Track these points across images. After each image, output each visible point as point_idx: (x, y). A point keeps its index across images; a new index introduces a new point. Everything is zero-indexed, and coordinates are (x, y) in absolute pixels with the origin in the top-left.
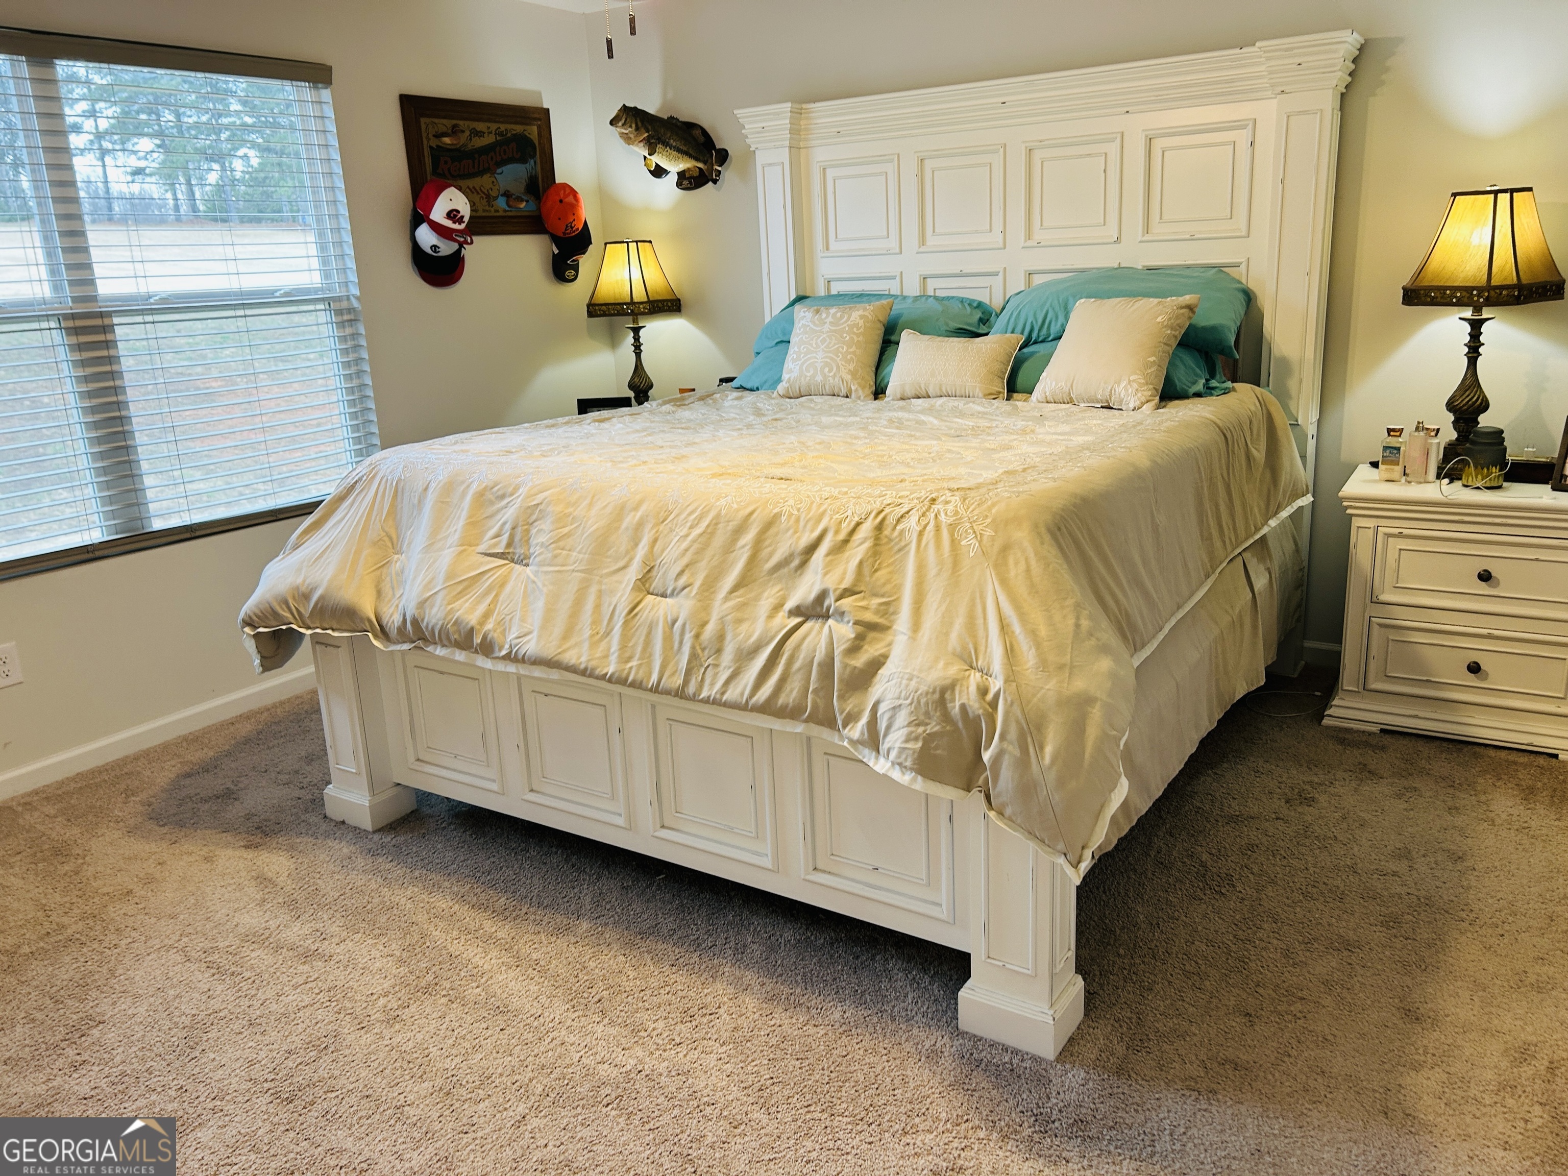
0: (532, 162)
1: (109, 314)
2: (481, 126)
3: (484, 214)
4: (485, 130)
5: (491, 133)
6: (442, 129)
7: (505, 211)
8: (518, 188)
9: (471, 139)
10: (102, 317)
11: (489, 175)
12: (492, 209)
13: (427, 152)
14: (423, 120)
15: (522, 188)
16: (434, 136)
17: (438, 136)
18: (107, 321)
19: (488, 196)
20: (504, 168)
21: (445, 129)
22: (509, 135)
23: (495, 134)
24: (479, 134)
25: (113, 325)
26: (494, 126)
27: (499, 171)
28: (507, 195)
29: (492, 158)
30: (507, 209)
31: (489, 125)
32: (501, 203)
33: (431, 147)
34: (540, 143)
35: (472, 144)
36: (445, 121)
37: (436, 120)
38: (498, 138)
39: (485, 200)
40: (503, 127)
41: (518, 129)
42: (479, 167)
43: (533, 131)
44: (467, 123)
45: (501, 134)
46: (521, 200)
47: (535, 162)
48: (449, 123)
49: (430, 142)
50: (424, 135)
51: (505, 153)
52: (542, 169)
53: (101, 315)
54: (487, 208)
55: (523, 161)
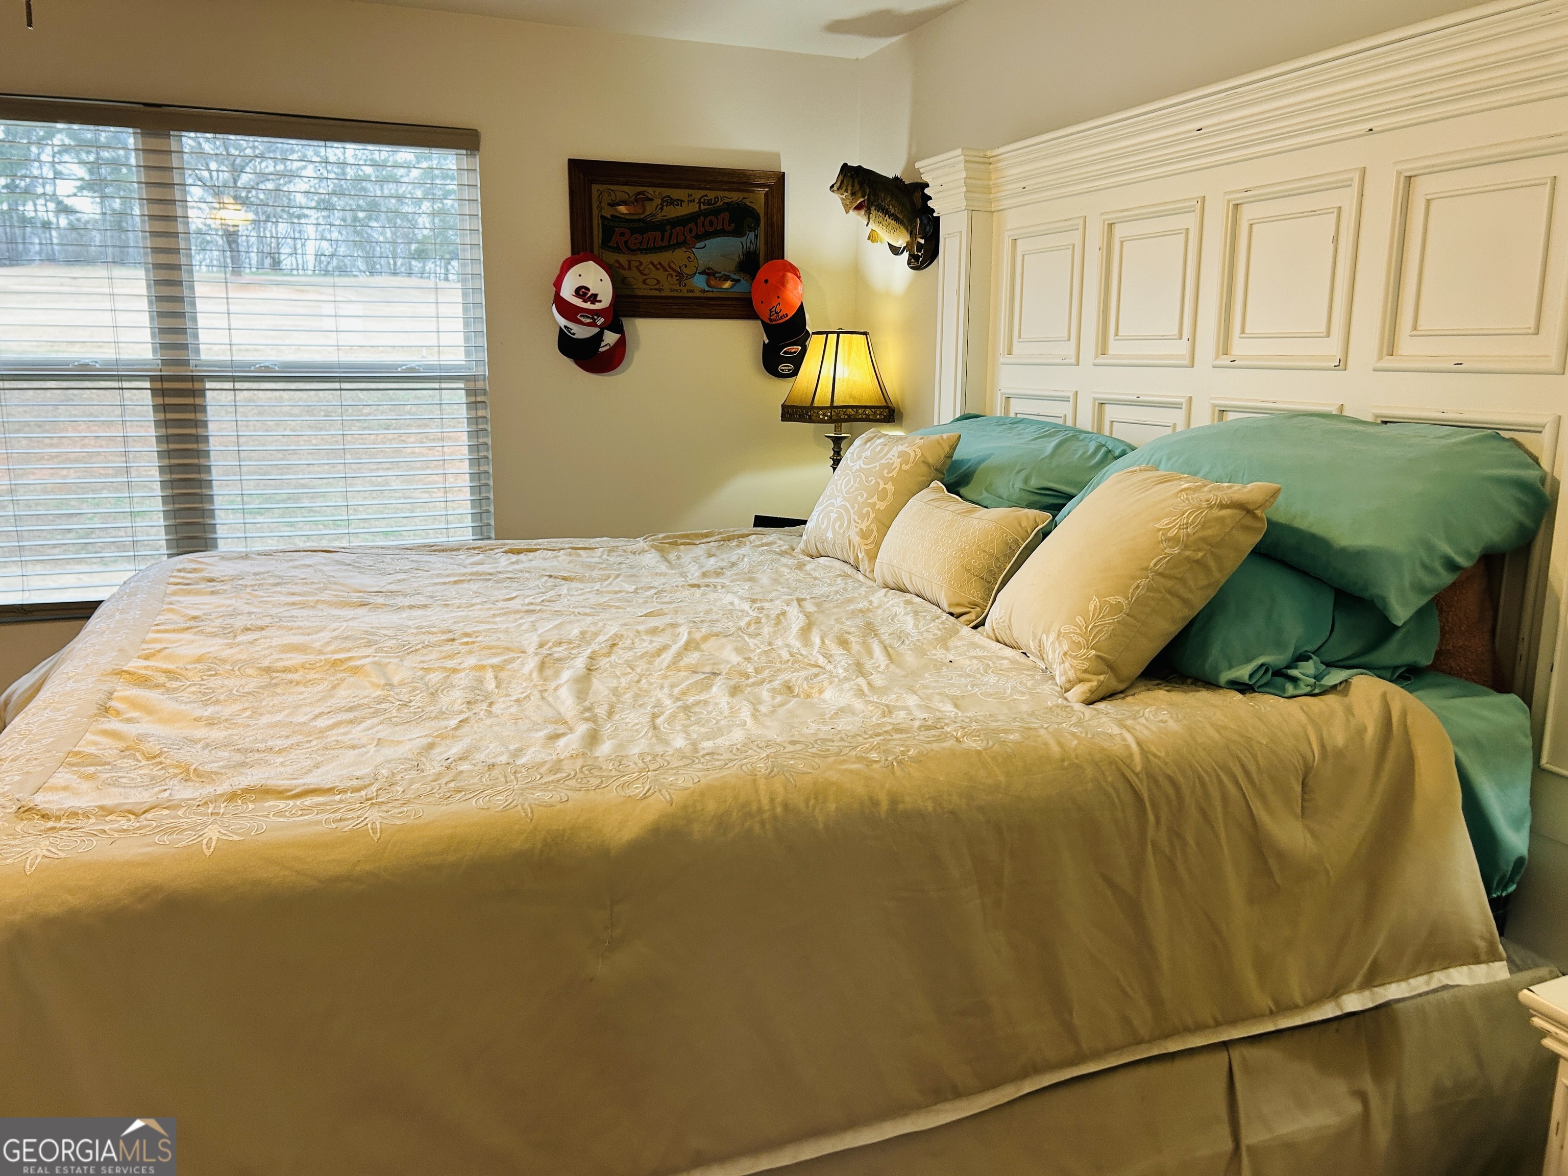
0: (752, 235)
1: (202, 379)
2: (676, 194)
3: (671, 294)
4: (685, 198)
5: (693, 201)
6: (620, 196)
7: (704, 291)
8: (728, 266)
9: (662, 209)
10: (193, 381)
11: (684, 249)
12: (685, 289)
13: (596, 223)
14: (595, 188)
15: (732, 265)
16: (609, 204)
17: (613, 204)
18: (197, 385)
19: (680, 275)
20: (707, 242)
21: (626, 197)
22: (720, 203)
23: (699, 203)
24: (672, 202)
25: (205, 390)
26: (698, 194)
27: (698, 245)
28: (709, 273)
29: (691, 231)
30: (707, 289)
31: (691, 191)
32: (699, 282)
33: (603, 217)
34: (766, 214)
35: (663, 214)
36: (626, 188)
37: (612, 187)
38: (703, 207)
39: (675, 278)
40: (711, 195)
41: (735, 197)
42: (670, 241)
43: (758, 199)
44: (658, 190)
45: (709, 203)
46: (726, 278)
47: (756, 236)
48: (631, 190)
49: (600, 210)
50: (595, 204)
51: (711, 223)
52: (766, 243)
53: (192, 379)
54: (678, 287)
55: (738, 232)
